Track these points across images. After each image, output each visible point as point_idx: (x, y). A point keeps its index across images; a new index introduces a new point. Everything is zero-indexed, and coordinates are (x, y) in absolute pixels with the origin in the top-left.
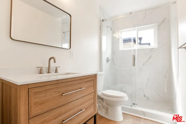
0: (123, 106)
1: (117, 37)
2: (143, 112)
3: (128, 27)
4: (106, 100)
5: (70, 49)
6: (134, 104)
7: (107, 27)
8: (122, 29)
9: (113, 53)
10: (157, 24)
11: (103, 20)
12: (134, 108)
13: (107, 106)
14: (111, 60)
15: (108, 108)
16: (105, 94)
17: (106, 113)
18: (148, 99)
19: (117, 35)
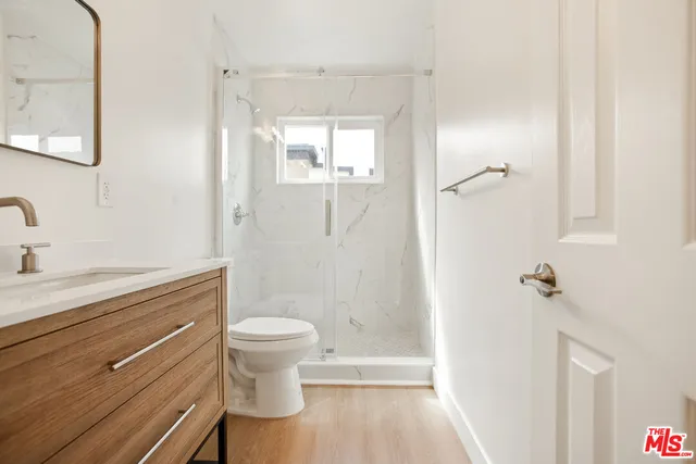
0: (301, 363)
1: (267, 138)
2: (356, 367)
3: (303, 112)
4: (245, 353)
5: (95, 164)
6: (330, 351)
7: (238, 98)
8: (287, 115)
9: (254, 191)
10: (381, 117)
11: (225, 72)
12: (330, 361)
13: (251, 375)
14: (248, 215)
15: (254, 380)
16: (240, 334)
17: (247, 398)
18: (360, 328)
19: (265, 133)
